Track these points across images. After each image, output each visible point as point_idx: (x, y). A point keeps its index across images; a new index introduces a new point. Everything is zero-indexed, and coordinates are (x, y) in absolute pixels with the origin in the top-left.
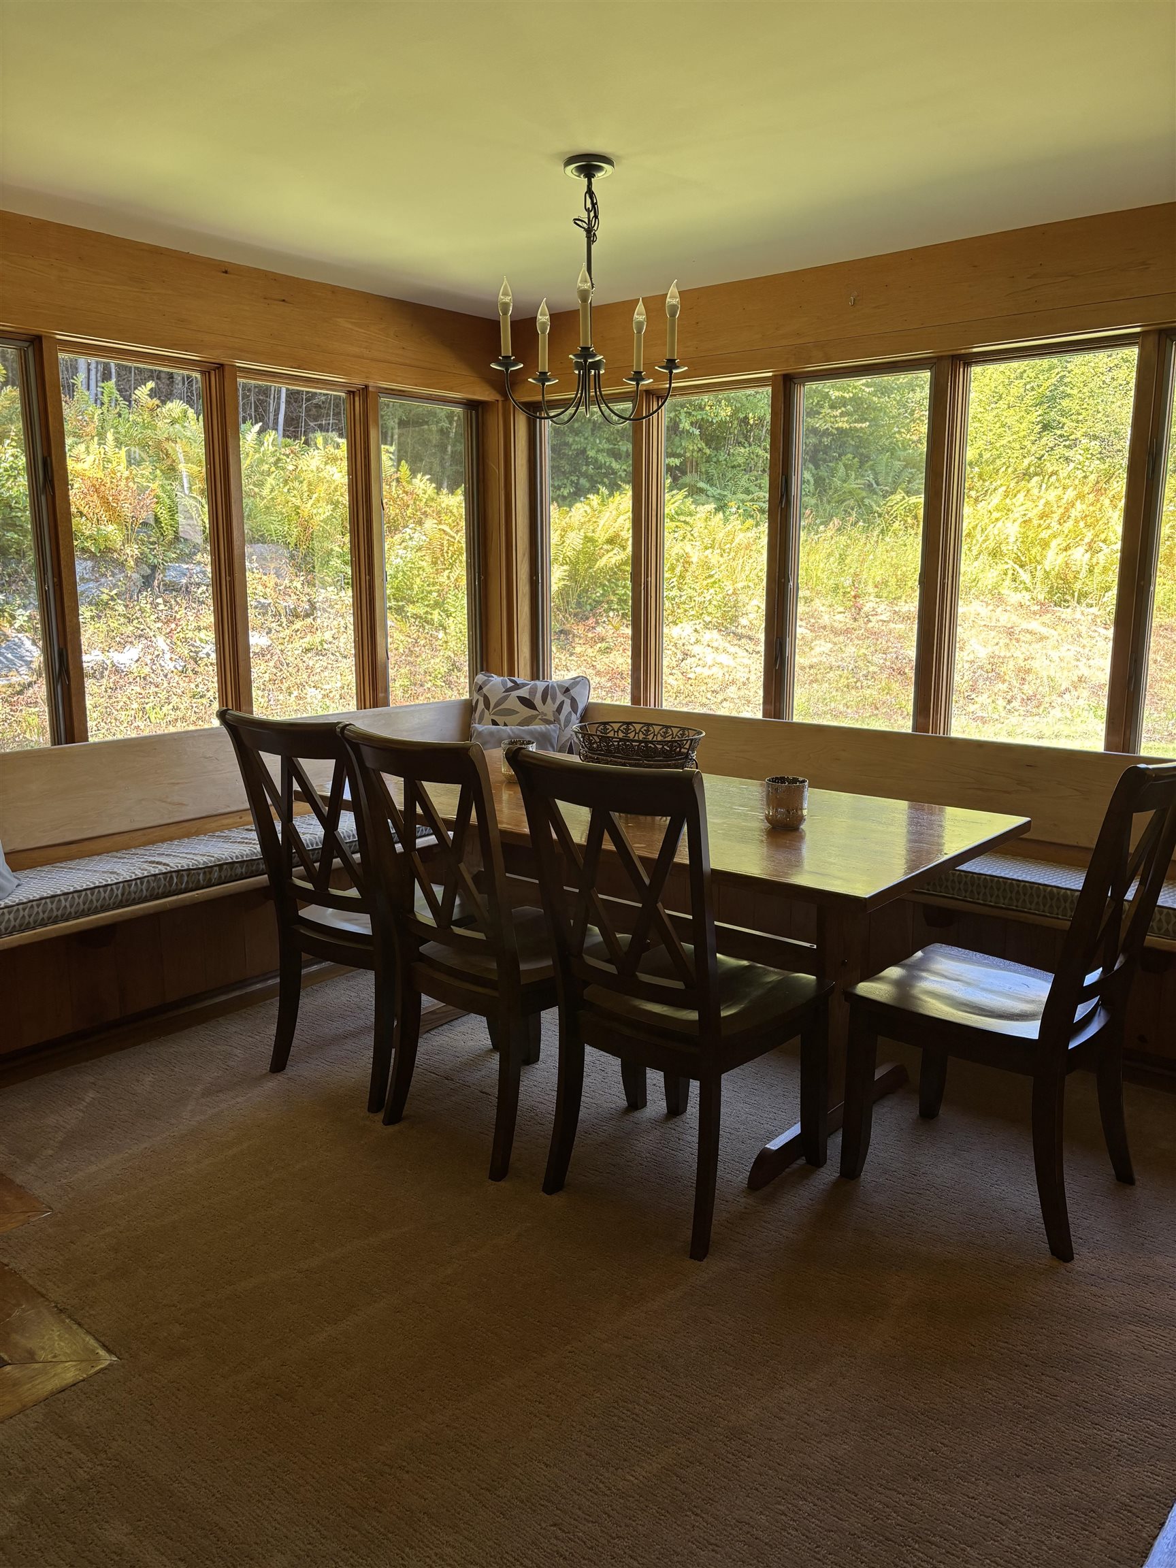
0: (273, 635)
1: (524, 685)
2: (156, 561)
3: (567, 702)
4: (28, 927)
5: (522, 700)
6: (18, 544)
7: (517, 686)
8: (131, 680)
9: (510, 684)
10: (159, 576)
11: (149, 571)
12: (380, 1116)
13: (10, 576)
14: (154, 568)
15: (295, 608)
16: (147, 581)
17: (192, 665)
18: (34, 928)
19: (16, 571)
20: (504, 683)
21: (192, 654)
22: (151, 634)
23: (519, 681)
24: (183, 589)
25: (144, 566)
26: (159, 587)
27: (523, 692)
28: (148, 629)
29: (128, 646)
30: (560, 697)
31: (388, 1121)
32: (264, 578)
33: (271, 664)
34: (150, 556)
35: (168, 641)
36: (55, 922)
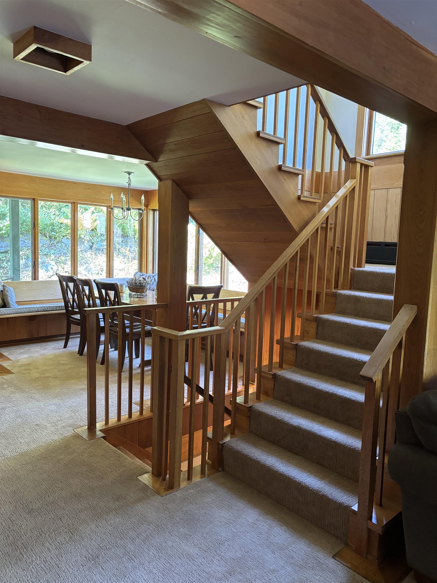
0: (127, 264)
1: (144, 275)
2: (94, 241)
3: (153, 279)
4: (17, 313)
5: (143, 278)
6: (55, 235)
7: (143, 275)
8: (82, 275)
9: (141, 275)
10: (94, 246)
11: (92, 244)
12: (79, 355)
13: (51, 244)
14: (93, 243)
15: (134, 257)
16: (91, 247)
17: (101, 272)
18: (18, 314)
19: (53, 243)
20: (140, 274)
21: (101, 269)
22: (89, 262)
23: (144, 274)
24: (101, 250)
25: (90, 243)
26: (94, 249)
27: (144, 277)
28: (89, 261)
29: (82, 266)
30: (152, 278)
31: (80, 355)
32: (126, 248)
33: (124, 273)
34: (92, 240)
35: (94, 265)
36: (23, 313)
